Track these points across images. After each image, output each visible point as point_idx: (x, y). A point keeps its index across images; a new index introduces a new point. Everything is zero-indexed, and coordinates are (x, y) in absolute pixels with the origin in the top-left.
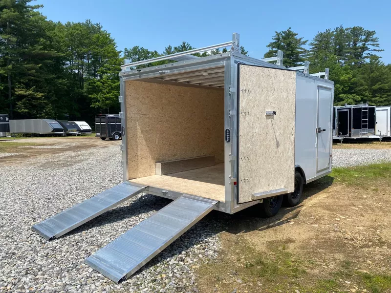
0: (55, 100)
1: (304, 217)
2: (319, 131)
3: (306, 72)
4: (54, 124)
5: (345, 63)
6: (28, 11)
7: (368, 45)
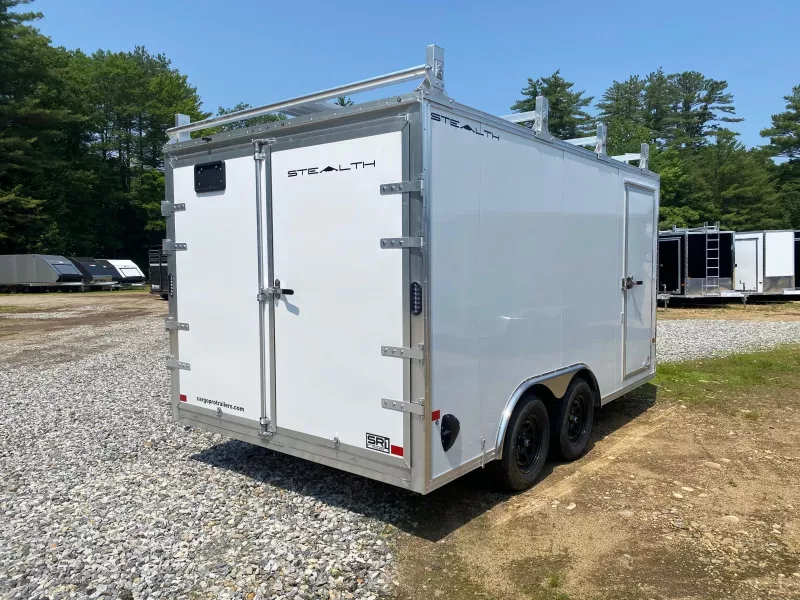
0: (67, 214)
1: (598, 490)
2: (629, 284)
3: (600, 151)
4: (62, 265)
5: (667, 145)
6: (10, 25)
7: (713, 108)
